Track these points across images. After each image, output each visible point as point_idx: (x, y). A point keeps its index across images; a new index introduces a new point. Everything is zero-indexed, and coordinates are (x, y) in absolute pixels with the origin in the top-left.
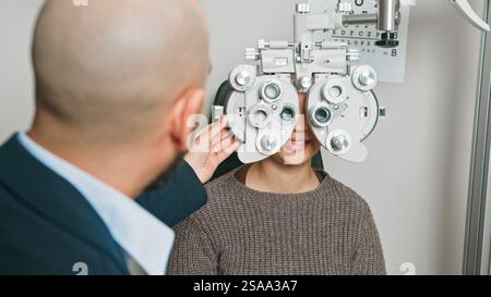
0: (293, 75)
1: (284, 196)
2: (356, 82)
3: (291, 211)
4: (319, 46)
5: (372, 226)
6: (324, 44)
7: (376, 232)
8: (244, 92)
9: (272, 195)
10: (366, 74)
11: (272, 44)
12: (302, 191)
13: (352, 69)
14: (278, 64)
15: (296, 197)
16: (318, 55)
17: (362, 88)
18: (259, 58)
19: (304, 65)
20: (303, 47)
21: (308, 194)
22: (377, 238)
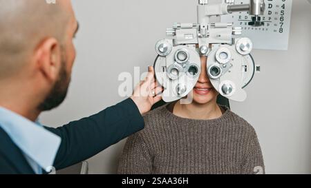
0: (197, 45)
1: (197, 121)
2: (238, 49)
3: (202, 130)
4: (213, 26)
5: (257, 144)
6: (216, 25)
7: (259, 147)
8: (165, 56)
9: (190, 120)
10: (245, 44)
11: (182, 25)
12: (210, 119)
13: (236, 40)
14: (187, 38)
15: (205, 122)
16: (212, 31)
17: (242, 53)
18: (175, 34)
19: (203, 39)
20: (202, 27)
21: (214, 121)
22: (260, 152)
